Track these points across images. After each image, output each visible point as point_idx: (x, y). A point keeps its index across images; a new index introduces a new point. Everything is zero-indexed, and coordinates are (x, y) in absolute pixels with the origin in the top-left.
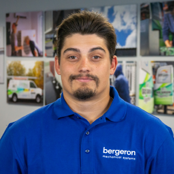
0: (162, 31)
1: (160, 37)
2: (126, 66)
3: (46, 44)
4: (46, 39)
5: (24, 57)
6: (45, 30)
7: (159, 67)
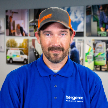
0: (99, 22)
1: (98, 26)
2: (78, 42)
3: (30, 29)
4: (30, 26)
5: (17, 36)
6: (29, 21)
7: (97, 43)
